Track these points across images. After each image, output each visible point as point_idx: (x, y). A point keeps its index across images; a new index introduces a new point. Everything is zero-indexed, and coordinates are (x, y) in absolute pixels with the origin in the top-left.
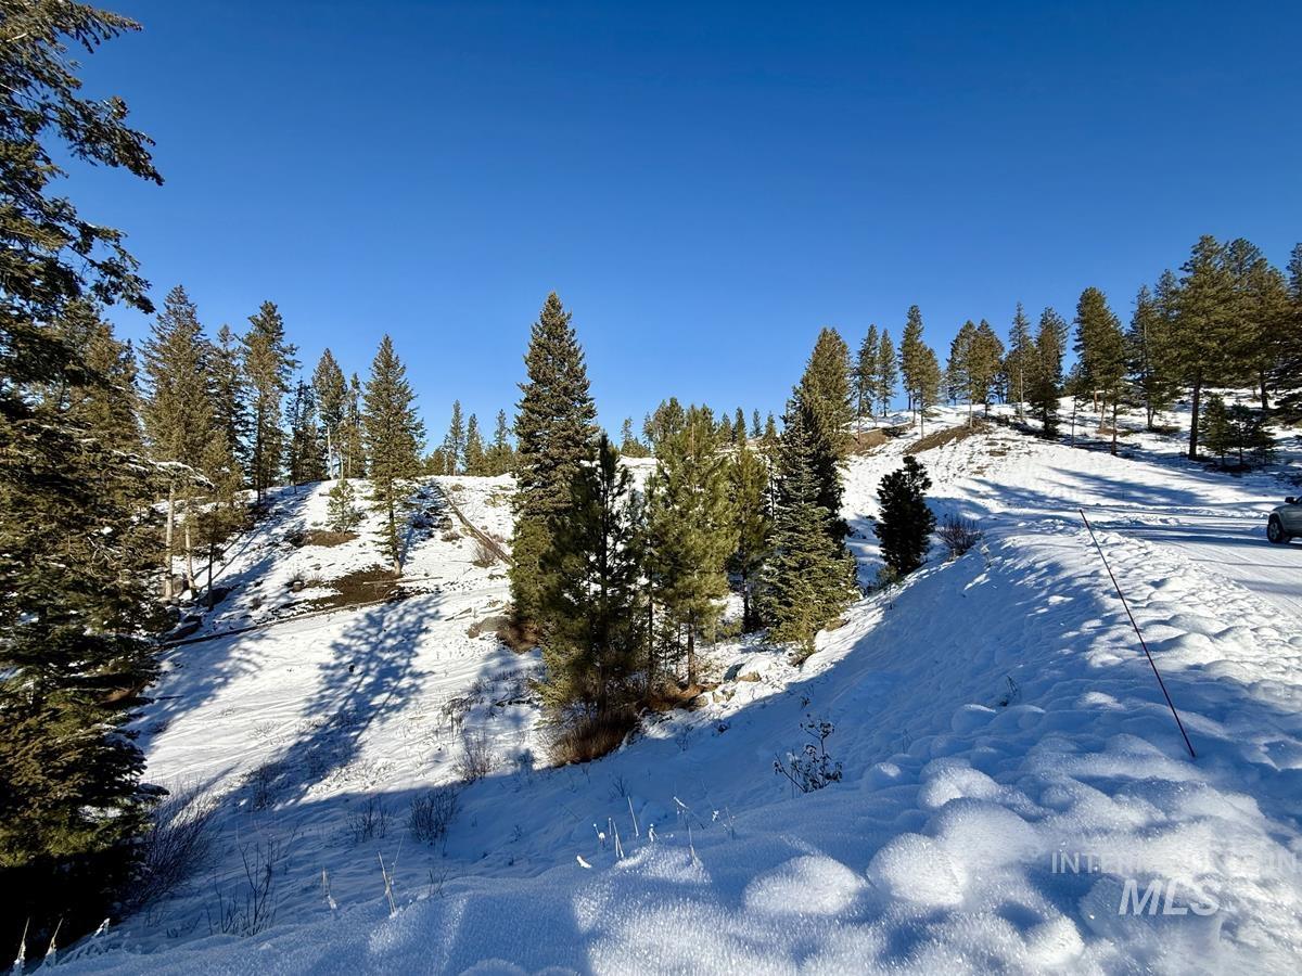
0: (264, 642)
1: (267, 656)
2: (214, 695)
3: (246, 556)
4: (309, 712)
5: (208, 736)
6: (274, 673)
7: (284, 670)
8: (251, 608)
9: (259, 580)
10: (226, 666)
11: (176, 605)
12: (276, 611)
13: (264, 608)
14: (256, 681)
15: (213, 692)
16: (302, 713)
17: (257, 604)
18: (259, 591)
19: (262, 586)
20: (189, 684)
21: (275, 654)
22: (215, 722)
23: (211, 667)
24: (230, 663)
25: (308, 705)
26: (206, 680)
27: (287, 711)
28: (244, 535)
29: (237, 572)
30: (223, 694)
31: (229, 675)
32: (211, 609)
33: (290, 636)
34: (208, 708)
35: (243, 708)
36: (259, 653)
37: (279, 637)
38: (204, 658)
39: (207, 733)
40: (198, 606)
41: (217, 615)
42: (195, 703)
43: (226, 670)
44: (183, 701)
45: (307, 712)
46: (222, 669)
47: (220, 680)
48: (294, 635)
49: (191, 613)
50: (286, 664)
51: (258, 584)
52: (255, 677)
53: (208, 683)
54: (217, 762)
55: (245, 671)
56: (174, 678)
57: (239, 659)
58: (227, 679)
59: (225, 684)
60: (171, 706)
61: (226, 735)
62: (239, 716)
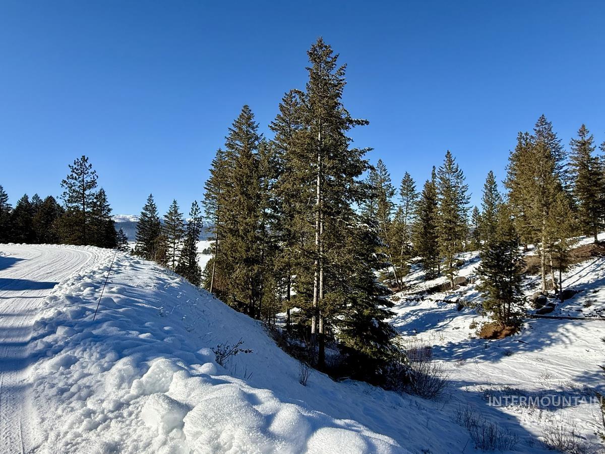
0: (579, 328)
1: (578, 337)
2: (542, 349)
3: (597, 273)
4: (579, 379)
5: (522, 367)
6: (577, 349)
7: (583, 349)
8: (584, 306)
9: (597, 289)
10: (554, 335)
11: (545, 296)
12: (599, 311)
13: (592, 308)
14: (566, 350)
15: (544, 347)
16: (575, 377)
17: (588, 304)
18: (594, 296)
19: (597, 294)
20: (533, 339)
21: (583, 337)
22: (531, 362)
23: (546, 333)
24: (557, 334)
25: (582, 375)
26: (542, 339)
27: (567, 372)
28: (601, 260)
29: (586, 282)
30: (547, 350)
31: (554, 341)
32: (562, 302)
33: (597, 329)
34: (536, 354)
35: (549, 361)
36: (574, 334)
37: (589, 328)
38: (544, 327)
39: (523, 365)
40: (557, 299)
41: (563, 306)
42: (531, 350)
43: (553, 337)
44: (528, 346)
45: (578, 378)
46: (552, 336)
47: (548, 342)
48: (599, 329)
49: (552, 301)
50: (587, 346)
51: (595, 292)
52: (566, 347)
53: (542, 341)
54: (514, 379)
55: (563, 342)
56: (528, 333)
57: (562, 334)
58: (552, 342)
59: (549, 345)
60: (521, 346)
61: (529, 370)
62: (543, 364)
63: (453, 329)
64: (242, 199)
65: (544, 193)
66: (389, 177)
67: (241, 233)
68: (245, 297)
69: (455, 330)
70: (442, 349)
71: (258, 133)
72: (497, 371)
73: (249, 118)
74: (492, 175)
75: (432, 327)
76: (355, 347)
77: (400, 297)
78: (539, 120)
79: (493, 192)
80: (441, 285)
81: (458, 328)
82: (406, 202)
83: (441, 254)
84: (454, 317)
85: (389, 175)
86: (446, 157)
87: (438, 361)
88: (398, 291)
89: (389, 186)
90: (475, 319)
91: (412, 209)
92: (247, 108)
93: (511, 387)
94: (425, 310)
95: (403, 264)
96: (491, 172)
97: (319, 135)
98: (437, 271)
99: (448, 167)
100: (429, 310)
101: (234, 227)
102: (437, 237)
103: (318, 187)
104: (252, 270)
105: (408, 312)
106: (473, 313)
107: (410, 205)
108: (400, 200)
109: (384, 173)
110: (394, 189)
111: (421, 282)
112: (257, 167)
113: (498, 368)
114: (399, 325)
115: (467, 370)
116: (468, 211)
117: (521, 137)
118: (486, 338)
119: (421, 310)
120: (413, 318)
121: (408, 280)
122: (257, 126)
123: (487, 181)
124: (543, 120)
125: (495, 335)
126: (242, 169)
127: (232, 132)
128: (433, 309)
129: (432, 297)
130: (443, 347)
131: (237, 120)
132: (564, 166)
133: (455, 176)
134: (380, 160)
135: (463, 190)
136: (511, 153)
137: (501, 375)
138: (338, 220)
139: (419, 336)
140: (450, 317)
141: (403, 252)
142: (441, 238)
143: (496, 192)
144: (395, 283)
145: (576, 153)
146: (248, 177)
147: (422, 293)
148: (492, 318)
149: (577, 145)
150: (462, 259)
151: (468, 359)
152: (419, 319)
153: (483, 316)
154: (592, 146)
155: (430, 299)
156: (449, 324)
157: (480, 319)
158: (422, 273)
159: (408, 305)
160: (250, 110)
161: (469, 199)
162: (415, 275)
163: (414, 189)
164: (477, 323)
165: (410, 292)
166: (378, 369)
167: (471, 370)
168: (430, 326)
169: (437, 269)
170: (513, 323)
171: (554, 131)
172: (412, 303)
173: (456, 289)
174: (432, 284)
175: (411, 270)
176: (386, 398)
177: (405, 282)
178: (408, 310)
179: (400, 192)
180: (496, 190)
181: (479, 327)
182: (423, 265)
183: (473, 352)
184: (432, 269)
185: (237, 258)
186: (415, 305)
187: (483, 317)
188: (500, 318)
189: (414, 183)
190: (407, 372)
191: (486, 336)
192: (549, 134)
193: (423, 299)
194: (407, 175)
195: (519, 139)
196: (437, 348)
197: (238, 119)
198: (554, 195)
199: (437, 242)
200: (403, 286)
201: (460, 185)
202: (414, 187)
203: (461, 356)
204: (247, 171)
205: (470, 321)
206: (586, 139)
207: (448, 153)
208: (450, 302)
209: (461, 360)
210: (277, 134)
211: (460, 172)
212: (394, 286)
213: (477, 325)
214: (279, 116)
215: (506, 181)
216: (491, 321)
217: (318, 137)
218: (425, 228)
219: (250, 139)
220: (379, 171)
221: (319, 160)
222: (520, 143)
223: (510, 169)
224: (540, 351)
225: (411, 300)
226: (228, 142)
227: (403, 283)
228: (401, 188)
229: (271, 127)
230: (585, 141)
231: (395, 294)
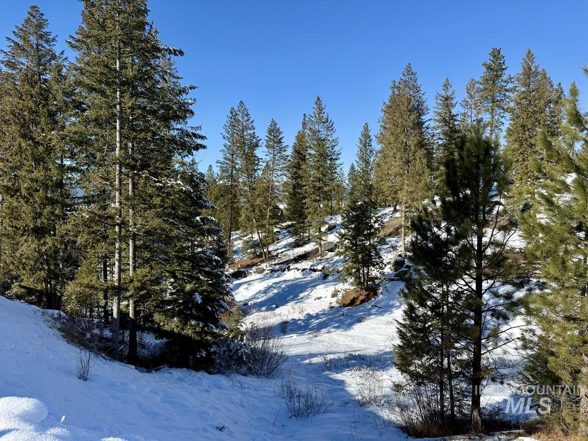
5: (373, 332)
11: (403, 258)
15: (394, 310)
20: (385, 302)
22: (381, 326)
26: (392, 302)
30: (396, 312)
34: (386, 317)
39: (373, 330)
42: (382, 313)
44: (380, 310)
53: (392, 304)
54: (362, 345)
60: (374, 311)
61: (378, 335)
62: (391, 327)
63: (315, 300)
64: (23, 144)
65: (405, 150)
66: (253, 124)
67: (24, 192)
68: (38, 281)
69: (317, 301)
70: (299, 322)
71: (57, 50)
72: (349, 339)
73: (40, 26)
74: (367, 128)
75: (293, 299)
76: (175, 329)
77: (265, 268)
78: (406, 69)
79: (368, 147)
80: (309, 252)
81: (320, 298)
82: (272, 156)
83: (309, 218)
84: (315, 286)
85: (252, 122)
86: (316, 103)
87: (292, 335)
88: (262, 262)
89: (253, 136)
90: (337, 286)
91: (279, 165)
92: (37, 11)
93: (354, 353)
94: (289, 281)
95: (268, 230)
96: (366, 124)
97: (118, 62)
98: (307, 236)
99: (317, 116)
100: (293, 281)
101: (13, 185)
102: (305, 198)
103: (118, 133)
104: (44, 244)
105: (270, 284)
106: (334, 281)
107: (278, 160)
108: (265, 154)
109: (246, 118)
110: (258, 139)
111: (288, 250)
112: (46, 99)
113: (351, 337)
114: (259, 300)
115: (319, 342)
116: (338, 168)
117: (394, 87)
118: (344, 306)
119: (285, 281)
120: (275, 291)
121: (276, 248)
122: (54, 40)
123: (362, 135)
124: (409, 69)
125: (352, 303)
126: (24, 100)
127: (12, 44)
128: (299, 279)
129: (298, 266)
130: (300, 320)
131: (21, 27)
132: (426, 121)
133: (325, 128)
134: (241, 102)
135: (333, 144)
136: (385, 103)
137: (351, 343)
138: (144, 176)
139: (278, 311)
140: (312, 286)
141: (269, 216)
142: (309, 199)
143: (370, 148)
144: (261, 253)
145: (440, 108)
146: (32, 112)
147: (288, 262)
148: (352, 284)
149: (441, 100)
150: (334, 222)
151: (323, 330)
152: (281, 291)
153: (344, 282)
154: (454, 102)
155: (296, 268)
156: (310, 294)
157: (341, 286)
158: (291, 240)
159: (271, 277)
160: (42, 14)
161: (339, 154)
162: (284, 242)
163: (282, 141)
164: (338, 291)
165: (276, 262)
166: (200, 351)
167: (323, 341)
168: (292, 298)
169: (307, 235)
170: (370, 289)
171: (419, 83)
172: (276, 274)
173: (324, 256)
174: (300, 251)
175: (280, 237)
176: (204, 383)
177: (271, 251)
178: (271, 282)
179: (265, 143)
180: (371, 146)
181: (340, 295)
182: (293, 231)
183: (327, 322)
184: (302, 234)
185: (20, 228)
186: (278, 277)
187: (344, 284)
188: (360, 283)
189: (280, 134)
190: (240, 351)
191: (344, 304)
192: (414, 85)
193: (289, 269)
194: (274, 123)
195: (393, 88)
196: (295, 321)
197: (23, 25)
198: (414, 153)
199: (305, 203)
200: (269, 256)
201: (329, 138)
202: (281, 139)
203: (316, 327)
204: (31, 104)
205: (331, 289)
206: (449, 94)
207: (318, 99)
208: (315, 271)
209: (316, 332)
210: (80, 54)
211: (330, 122)
212: (260, 256)
213: (339, 293)
214: (81, 28)
215: (379, 136)
216: (352, 288)
217: (116, 65)
218: (294, 187)
219: (43, 58)
220: (241, 115)
221: (118, 96)
222: (394, 93)
223: (382, 122)
224: (390, 314)
225: (276, 271)
226: (6, 59)
227: (269, 252)
228: (267, 138)
229: (70, 43)
230: (448, 96)
231: (260, 265)
